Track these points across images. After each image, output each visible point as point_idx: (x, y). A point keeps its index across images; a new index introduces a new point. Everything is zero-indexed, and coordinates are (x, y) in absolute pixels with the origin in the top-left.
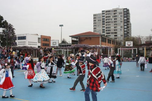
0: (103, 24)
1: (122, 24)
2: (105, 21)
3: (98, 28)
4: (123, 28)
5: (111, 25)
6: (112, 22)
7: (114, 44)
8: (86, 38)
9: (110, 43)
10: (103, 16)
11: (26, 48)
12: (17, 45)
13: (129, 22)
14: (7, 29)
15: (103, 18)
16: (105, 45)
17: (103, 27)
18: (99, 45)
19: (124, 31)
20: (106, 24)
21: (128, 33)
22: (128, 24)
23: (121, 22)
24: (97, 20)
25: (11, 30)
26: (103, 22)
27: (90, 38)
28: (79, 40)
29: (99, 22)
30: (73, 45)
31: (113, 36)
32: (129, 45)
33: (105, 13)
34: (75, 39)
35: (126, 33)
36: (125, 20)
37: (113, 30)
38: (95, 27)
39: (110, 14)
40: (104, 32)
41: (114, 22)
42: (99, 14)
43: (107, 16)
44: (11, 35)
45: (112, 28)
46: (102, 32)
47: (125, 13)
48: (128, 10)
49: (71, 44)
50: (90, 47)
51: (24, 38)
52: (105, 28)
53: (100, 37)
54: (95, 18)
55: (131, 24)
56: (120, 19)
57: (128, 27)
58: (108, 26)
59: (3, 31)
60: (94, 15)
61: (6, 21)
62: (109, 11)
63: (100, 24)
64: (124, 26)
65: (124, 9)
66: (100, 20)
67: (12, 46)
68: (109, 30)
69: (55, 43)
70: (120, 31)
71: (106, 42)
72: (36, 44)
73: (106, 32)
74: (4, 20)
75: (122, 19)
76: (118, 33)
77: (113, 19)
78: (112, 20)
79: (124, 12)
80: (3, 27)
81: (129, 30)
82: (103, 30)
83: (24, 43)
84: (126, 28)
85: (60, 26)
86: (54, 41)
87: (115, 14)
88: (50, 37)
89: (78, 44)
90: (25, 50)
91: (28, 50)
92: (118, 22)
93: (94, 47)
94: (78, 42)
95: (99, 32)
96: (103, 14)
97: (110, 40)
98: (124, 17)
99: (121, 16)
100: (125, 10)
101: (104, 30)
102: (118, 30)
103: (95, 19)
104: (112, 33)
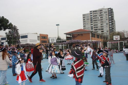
0: (91, 22)
1: (107, 22)
2: (93, 20)
3: (87, 26)
4: (108, 25)
5: (98, 22)
6: (99, 20)
7: (102, 39)
8: (78, 35)
9: (99, 38)
10: (91, 16)
11: (28, 45)
12: (21, 43)
13: (113, 19)
14: (13, 30)
15: (91, 17)
16: (94, 40)
17: (91, 25)
18: (90, 40)
19: (110, 27)
20: (93, 22)
21: (113, 29)
22: (112, 22)
23: (107, 19)
24: (86, 19)
25: (15, 31)
26: (91, 20)
27: (82, 35)
28: (72, 36)
29: (88, 20)
30: (67, 41)
31: (101, 32)
32: (117, 39)
33: (93, 13)
34: (69, 36)
35: (111, 28)
36: (110, 18)
37: (100, 27)
38: (84, 25)
39: (96, 13)
40: (93, 29)
41: (100, 20)
42: (87, 14)
43: (94, 15)
44: (16, 35)
45: (99, 25)
46: (90, 29)
47: (110, 12)
48: (112, 10)
49: (66, 40)
50: (82, 42)
51: (26, 37)
52: (93, 26)
53: (90, 33)
54: (84, 17)
55: (115, 21)
56: (105, 17)
57: (112, 24)
58: (95, 24)
59: (9, 31)
60: (84, 15)
61: (11, 23)
62: (96, 11)
63: (88, 22)
64: (109, 23)
65: (108, 9)
66: (89, 19)
67: (17, 43)
68: (96, 27)
69: (53, 40)
70: (106, 28)
71: (95, 37)
72: (36, 41)
73: (94, 29)
74: (9, 23)
75: (107, 17)
76: (104, 29)
77: (100, 18)
78: (98, 18)
79: (108, 11)
80: (9, 29)
81: (113, 26)
82: (91, 27)
83: (26, 41)
84: (110, 25)
85: (57, 25)
86: (52, 38)
87: (101, 13)
88: (48, 35)
89: (72, 40)
90: (28, 46)
91: (30, 46)
92: (104, 20)
93: (85, 42)
94: (72, 38)
95: (88, 29)
96: (90, 14)
97: (99, 36)
98: (109, 16)
99: (106, 15)
100: (110, 10)
101: (93, 27)
102: (104, 26)
103: (84, 19)
104: (99, 29)
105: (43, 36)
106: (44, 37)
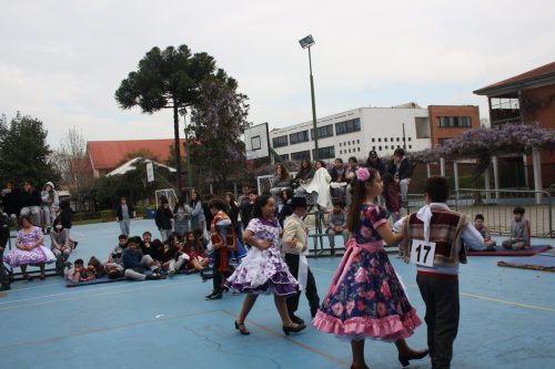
12: (333, 156)
72: (407, 143)
83: (356, 146)
105: (447, 118)
106: (456, 119)
